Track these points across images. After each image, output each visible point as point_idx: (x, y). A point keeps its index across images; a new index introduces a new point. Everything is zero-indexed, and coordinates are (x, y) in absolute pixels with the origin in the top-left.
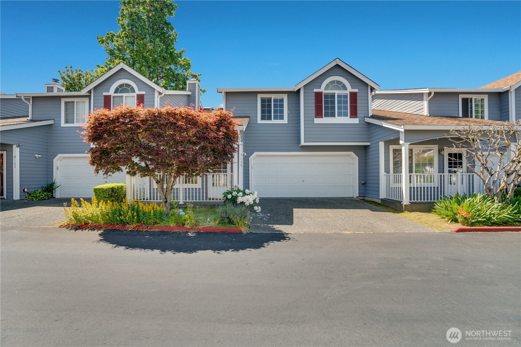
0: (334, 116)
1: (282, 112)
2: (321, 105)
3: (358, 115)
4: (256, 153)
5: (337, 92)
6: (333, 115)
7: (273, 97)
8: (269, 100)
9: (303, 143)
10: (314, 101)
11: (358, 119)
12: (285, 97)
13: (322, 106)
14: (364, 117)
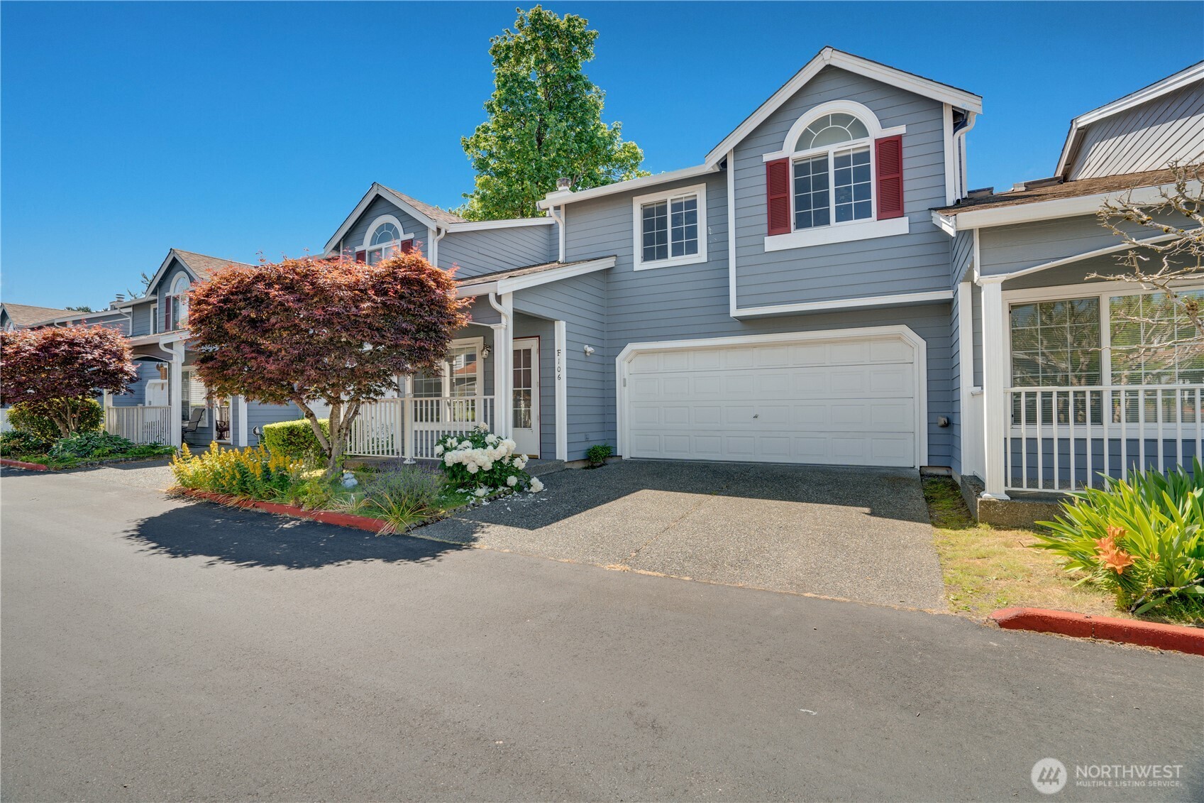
0: (827, 222)
1: (693, 232)
2: (786, 195)
3: (907, 207)
4: (631, 347)
5: (832, 150)
6: (823, 220)
7: (669, 196)
8: (662, 208)
9: (734, 312)
10: (763, 189)
11: (905, 220)
12: (700, 193)
13: (787, 199)
14: (930, 209)
